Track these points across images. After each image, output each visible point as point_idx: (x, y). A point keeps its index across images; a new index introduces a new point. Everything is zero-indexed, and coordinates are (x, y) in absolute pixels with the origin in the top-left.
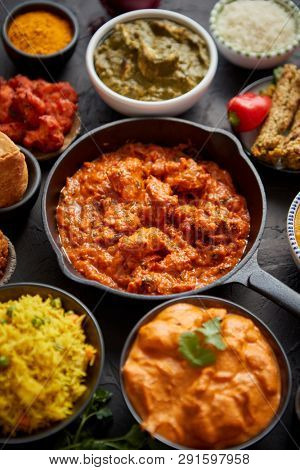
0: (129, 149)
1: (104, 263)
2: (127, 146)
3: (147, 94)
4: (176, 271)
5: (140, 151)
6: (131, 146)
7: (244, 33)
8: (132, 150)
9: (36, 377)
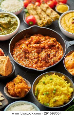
0: (17, 45)
1: (41, 66)
2: (16, 45)
3: (10, 31)
4: (55, 56)
5: (19, 43)
6: (17, 44)
7: (12, 8)
8: (18, 45)
9: (62, 87)
